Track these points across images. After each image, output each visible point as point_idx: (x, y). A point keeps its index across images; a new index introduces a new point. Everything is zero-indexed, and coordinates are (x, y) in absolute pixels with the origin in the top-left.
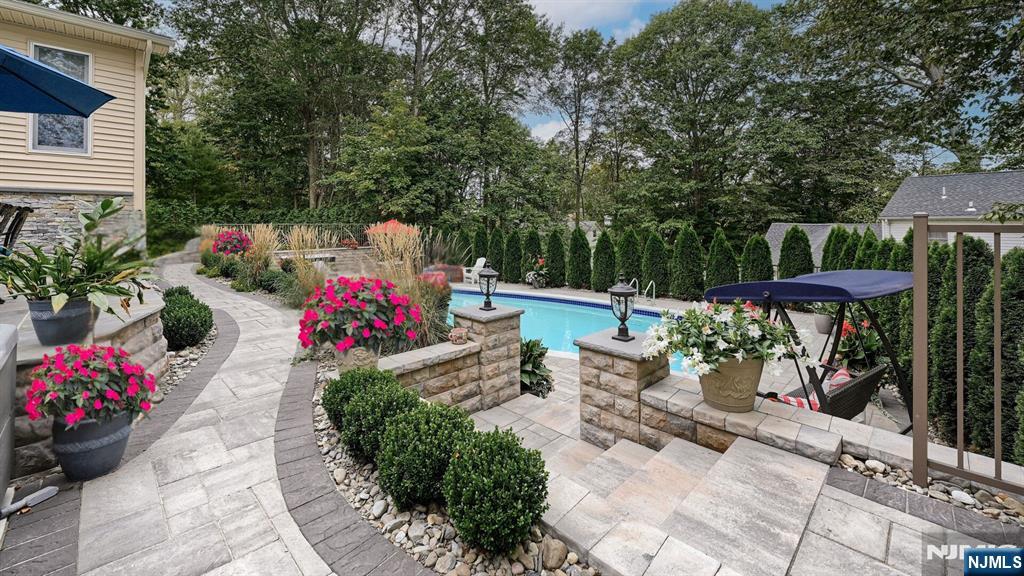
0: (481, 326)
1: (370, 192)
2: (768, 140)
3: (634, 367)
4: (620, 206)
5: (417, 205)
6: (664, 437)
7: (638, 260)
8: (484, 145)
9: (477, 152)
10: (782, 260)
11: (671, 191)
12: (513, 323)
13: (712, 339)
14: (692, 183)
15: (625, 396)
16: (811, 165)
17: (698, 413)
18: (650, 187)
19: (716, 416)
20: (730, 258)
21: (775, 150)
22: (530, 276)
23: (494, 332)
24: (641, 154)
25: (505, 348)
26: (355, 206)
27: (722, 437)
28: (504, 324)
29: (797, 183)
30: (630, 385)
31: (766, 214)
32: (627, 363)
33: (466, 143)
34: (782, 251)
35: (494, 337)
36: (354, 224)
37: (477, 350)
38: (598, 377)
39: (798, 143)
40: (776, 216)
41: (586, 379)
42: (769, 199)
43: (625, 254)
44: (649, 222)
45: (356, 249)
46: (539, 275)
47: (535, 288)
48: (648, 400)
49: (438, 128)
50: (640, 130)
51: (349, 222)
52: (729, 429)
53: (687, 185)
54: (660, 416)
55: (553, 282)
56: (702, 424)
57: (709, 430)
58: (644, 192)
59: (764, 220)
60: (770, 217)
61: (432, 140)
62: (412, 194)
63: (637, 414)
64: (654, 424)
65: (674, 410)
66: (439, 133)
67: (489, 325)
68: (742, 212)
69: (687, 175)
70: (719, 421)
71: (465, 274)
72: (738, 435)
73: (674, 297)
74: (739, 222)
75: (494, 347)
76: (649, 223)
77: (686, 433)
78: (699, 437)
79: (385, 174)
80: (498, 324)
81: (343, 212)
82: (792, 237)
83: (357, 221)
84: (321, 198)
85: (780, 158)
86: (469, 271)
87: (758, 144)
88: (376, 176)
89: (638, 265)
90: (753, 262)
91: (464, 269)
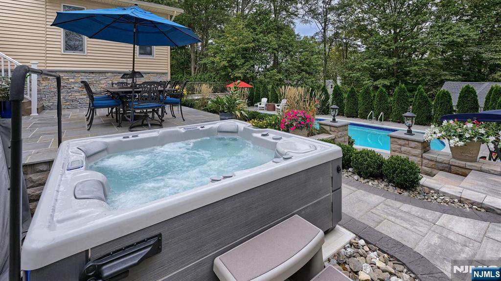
0: (335, 129)
1: (225, 67)
2: (443, 34)
3: (420, 145)
4: (351, 72)
5: (247, 73)
6: (434, 171)
7: (372, 102)
8: (280, 42)
9: (277, 47)
10: (459, 102)
11: (381, 64)
12: (346, 128)
13: (462, 134)
14: (395, 59)
15: (414, 156)
16: (471, 48)
17: (452, 162)
18: (369, 62)
19: (462, 163)
20: (427, 101)
21: (448, 40)
23: (340, 131)
24: (360, 43)
25: (343, 138)
26: (218, 74)
27: (464, 171)
28: (343, 128)
29: (460, 58)
30: (418, 152)
31: (440, 76)
32: (417, 143)
33: (271, 41)
34: (459, 98)
35: (340, 133)
36: (218, 82)
37: (334, 138)
38: (401, 148)
39: (463, 36)
40: (447, 78)
41: (394, 149)
42: (442, 67)
43: (364, 98)
44: (368, 80)
48: (427, 157)
49: (257, 35)
50: (361, 30)
51: (214, 81)
52: (468, 167)
53: (391, 60)
54: (433, 163)
55: (323, 112)
56: (454, 166)
57: (457, 168)
58: (365, 65)
59: (438, 79)
60: (443, 78)
61: (254, 41)
62: (245, 68)
63: (421, 162)
64: (429, 166)
65: (440, 161)
66: (257, 37)
67: (339, 128)
68: (424, 75)
69: (390, 55)
70: (463, 164)
72: (472, 170)
73: (392, 121)
74: (423, 80)
75: (340, 137)
76: (368, 82)
77: (446, 169)
78: (452, 171)
79: (233, 58)
80: (341, 128)
81: (211, 77)
82: (466, 91)
83: (219, 81)
84: (197, 69)
85: (452, 45)
86: (278, 106)
87: (437, 37)
88: (228, 59)
89: (372, 104)
90: (441, 104)
91: (276, 105)
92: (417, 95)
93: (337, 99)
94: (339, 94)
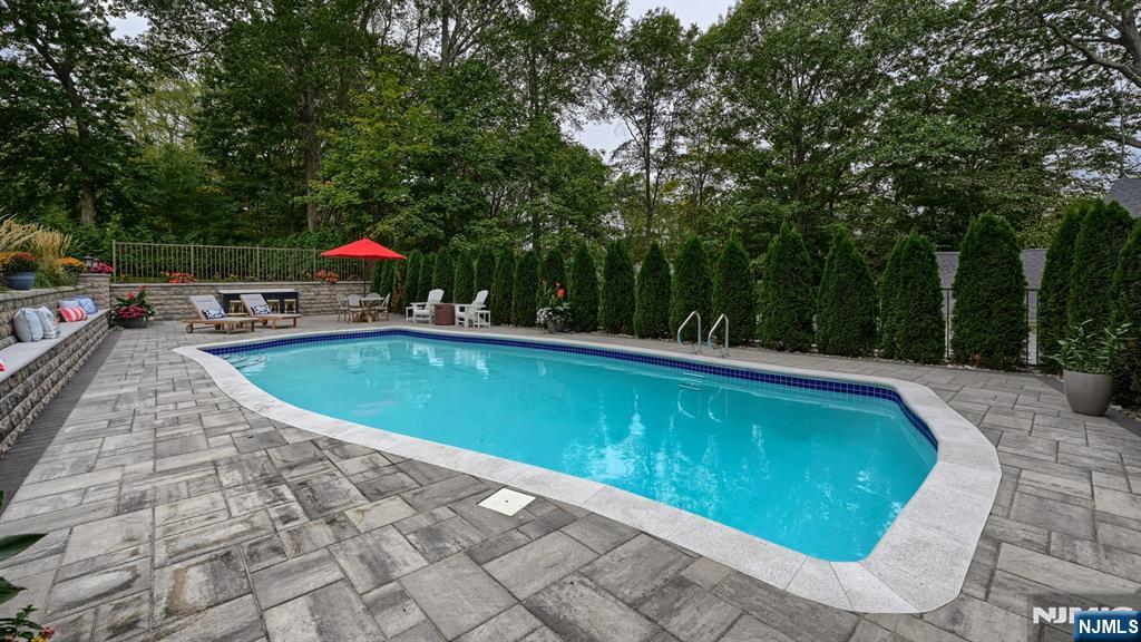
10: (962, 276)
14: (795, 204)
22: (542, 314)
34: (962, 260)
43: (685, 277)
45: (334, 283)
46: (556, 312)
47: (552, 333)
55: (578, 321)
61: (441, 141)
69: (789, 195)
71: (458, 313)
82: (983, 233)
86: (462, 309)
88: (360, 187)
89: (705, 295)
90: (906, 283)
91: (457, 307)
92: (833, 258)
93: (613, 281)
94: (620, 269)
